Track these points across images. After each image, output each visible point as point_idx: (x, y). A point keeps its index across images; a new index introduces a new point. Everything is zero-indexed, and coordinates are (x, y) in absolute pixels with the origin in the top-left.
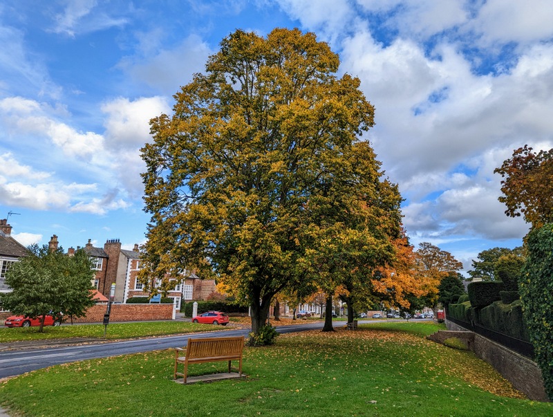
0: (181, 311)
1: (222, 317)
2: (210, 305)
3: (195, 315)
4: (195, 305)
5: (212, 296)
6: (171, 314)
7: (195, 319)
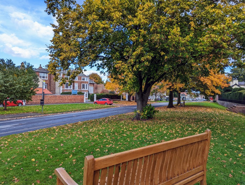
0: (88, 99)
1: (109, 101)
2: (102, 95)
3: (95, 100)
4: (95, 95)
5: (103, 91)
6: (83, 100)
7: (96, 102)
